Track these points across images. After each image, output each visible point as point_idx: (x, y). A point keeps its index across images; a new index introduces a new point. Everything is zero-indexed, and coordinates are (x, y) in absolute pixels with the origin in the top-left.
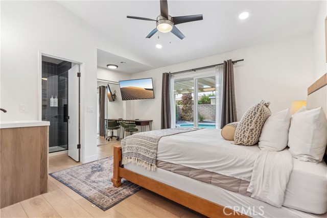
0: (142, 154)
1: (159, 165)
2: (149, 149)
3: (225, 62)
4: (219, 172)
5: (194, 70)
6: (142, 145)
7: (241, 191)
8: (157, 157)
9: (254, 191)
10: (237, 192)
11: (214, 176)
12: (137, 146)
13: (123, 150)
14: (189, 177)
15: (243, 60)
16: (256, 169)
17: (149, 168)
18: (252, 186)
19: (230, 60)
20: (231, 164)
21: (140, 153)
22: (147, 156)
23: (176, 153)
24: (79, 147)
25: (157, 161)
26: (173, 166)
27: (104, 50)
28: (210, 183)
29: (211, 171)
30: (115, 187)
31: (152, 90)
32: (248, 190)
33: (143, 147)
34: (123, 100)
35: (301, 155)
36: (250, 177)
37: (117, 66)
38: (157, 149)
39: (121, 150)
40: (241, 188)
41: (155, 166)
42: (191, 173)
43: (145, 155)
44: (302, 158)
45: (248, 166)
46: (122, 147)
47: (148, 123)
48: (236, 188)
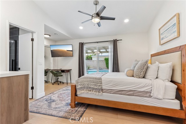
0: (92, 87)
1: (103, 91)
2: (96, 84)
3: (114, 40)
4: (138, 90)
5: (97, 42)
6: (91, 82)
7: (147, 96)
8: (102, 88)
9: (153, 95)
10: (146, 97)
11: (135, 92)
12: (87, 83)
13: (77, 86)
14: (121, 94)
15: (122, 40)
16: (153, 86)
17: (98, 94)
18: (153, 93)
19: (116, 39)
20: (143, 86)
21: (91, 86)
22: (96, 87)
23: (114, 84)
24: (32, 88)
25: (102, 89)
26: (112, 90)
27: (47, 25)
28: (133, 95)
29: (134, 90)
30: (73, 108)
31: (72, 51)
32: (151, 95)
33: (92, 83)
34: (52, 57)
35: (165, 80)
36: (151, 90)
37: (50, 36)
38: (101, 83)
39: (76, 86)
40: (148, 95)
41: (102, 92)
42: (123, 92)
43: (94, 87)
44: (166, 81)
45: (150, 86)
46: (76, 85)
47: (69, 71)
48: (145, 95)
